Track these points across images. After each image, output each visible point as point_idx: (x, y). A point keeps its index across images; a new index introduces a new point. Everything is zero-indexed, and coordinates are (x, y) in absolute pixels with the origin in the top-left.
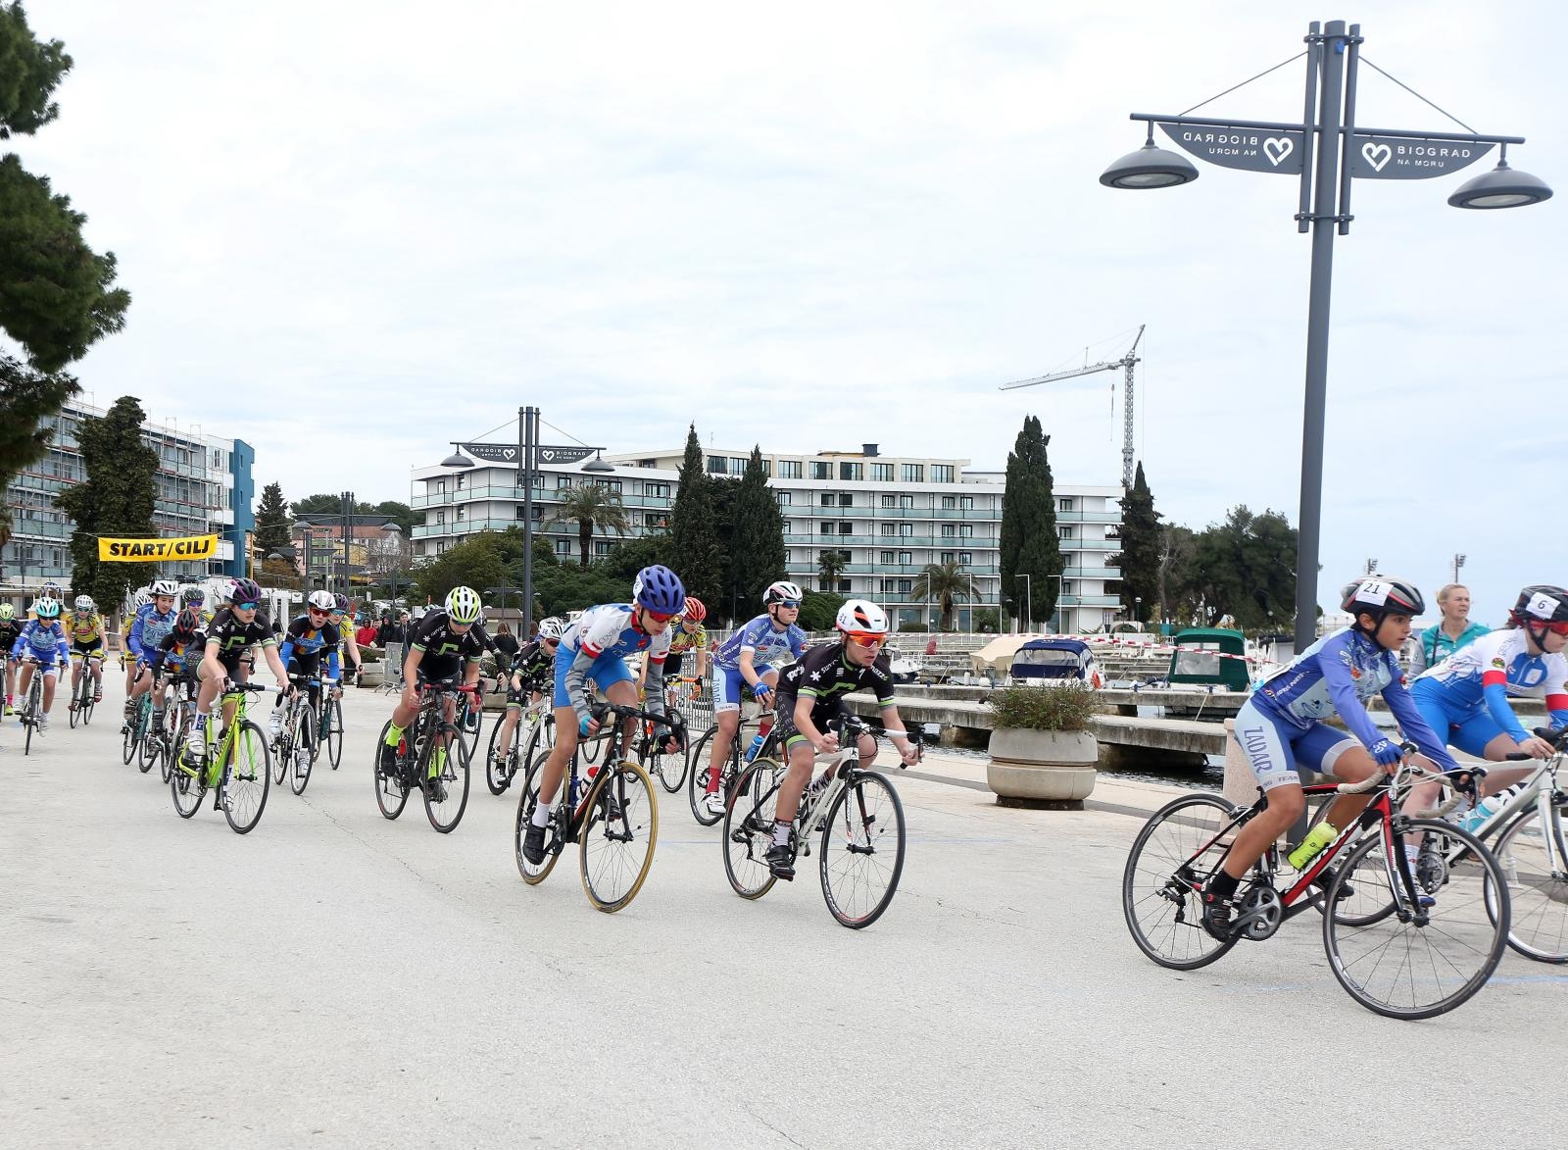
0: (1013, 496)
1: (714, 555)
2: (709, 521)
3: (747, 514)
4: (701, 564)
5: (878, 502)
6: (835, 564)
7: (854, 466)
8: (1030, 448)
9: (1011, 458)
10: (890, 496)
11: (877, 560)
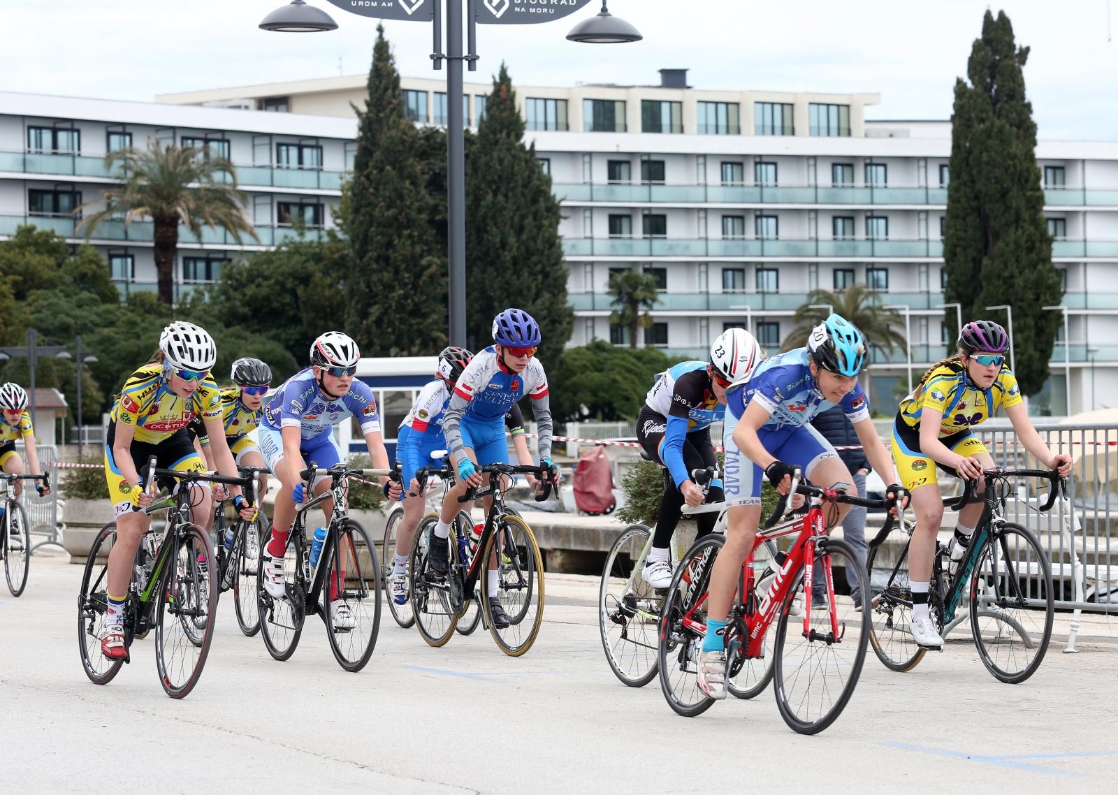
0: (967, 159)
1: (432, 277)
2: (420, 211)
3: (490, 197)
4: (406, 297)
5: (714, 174)
6: (640, 294)
7: (665, 108)
8: (993, 69)
9: (960, 89)
10: (734, 163)
11: (715, 285)
